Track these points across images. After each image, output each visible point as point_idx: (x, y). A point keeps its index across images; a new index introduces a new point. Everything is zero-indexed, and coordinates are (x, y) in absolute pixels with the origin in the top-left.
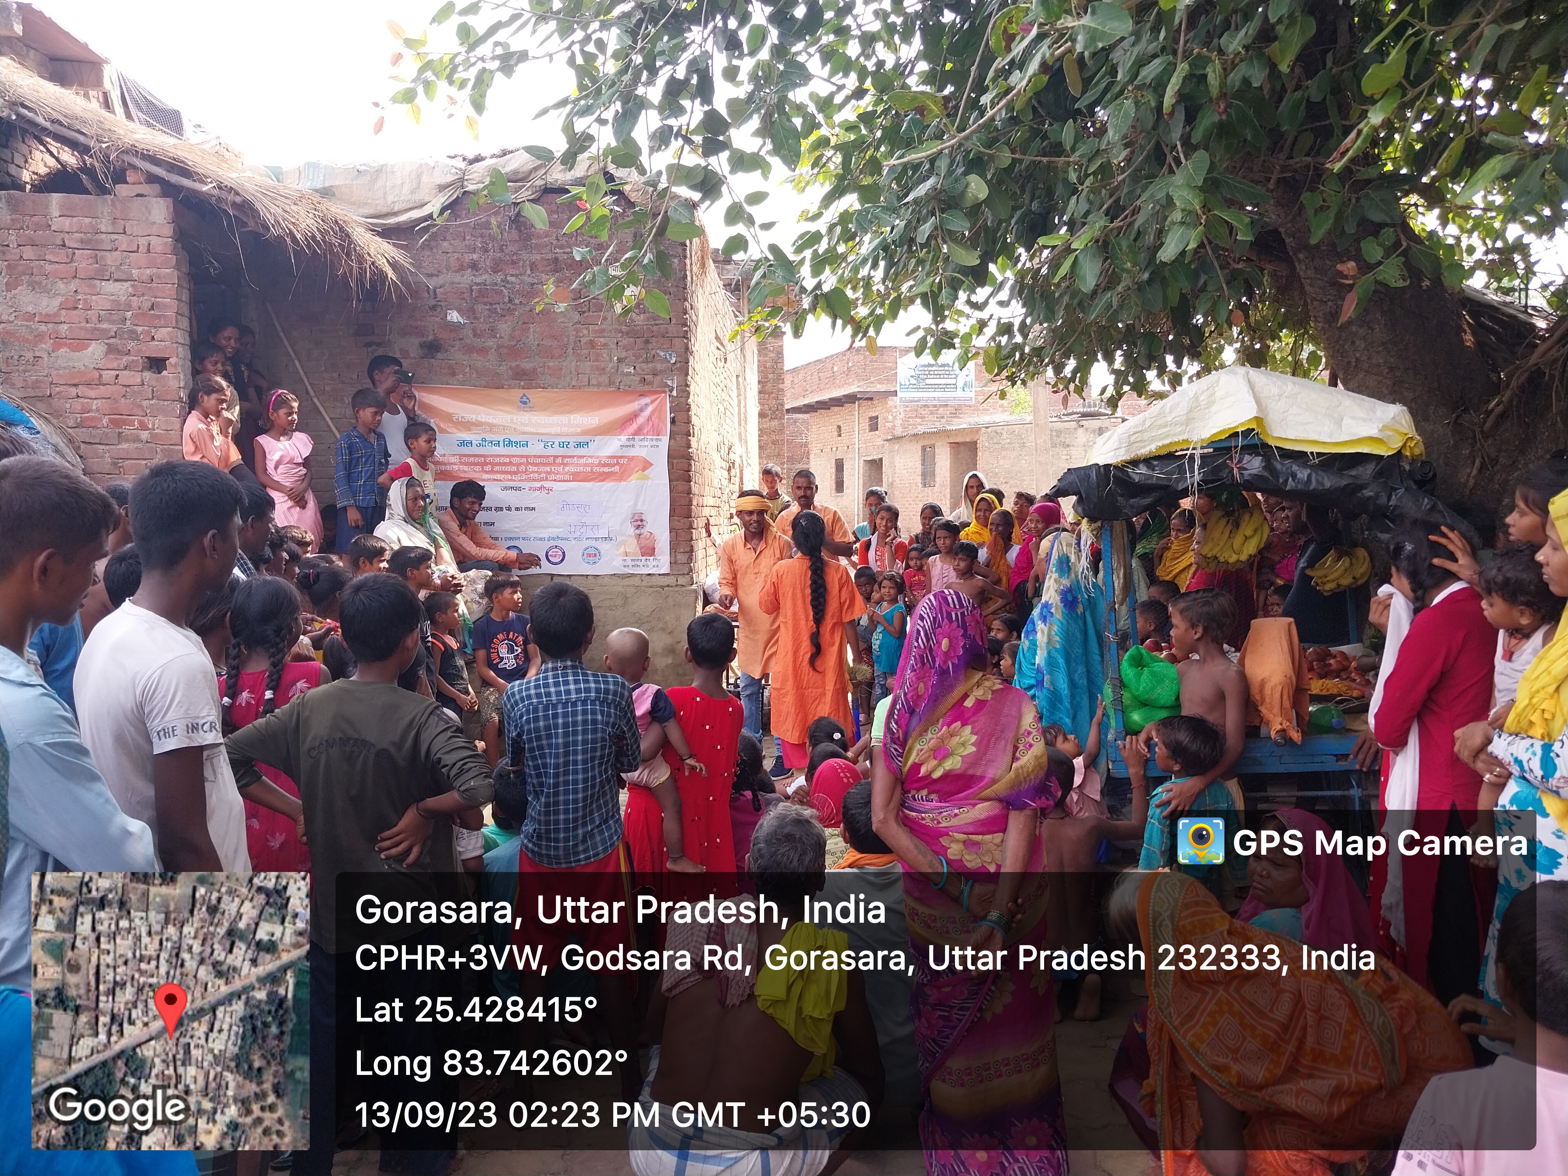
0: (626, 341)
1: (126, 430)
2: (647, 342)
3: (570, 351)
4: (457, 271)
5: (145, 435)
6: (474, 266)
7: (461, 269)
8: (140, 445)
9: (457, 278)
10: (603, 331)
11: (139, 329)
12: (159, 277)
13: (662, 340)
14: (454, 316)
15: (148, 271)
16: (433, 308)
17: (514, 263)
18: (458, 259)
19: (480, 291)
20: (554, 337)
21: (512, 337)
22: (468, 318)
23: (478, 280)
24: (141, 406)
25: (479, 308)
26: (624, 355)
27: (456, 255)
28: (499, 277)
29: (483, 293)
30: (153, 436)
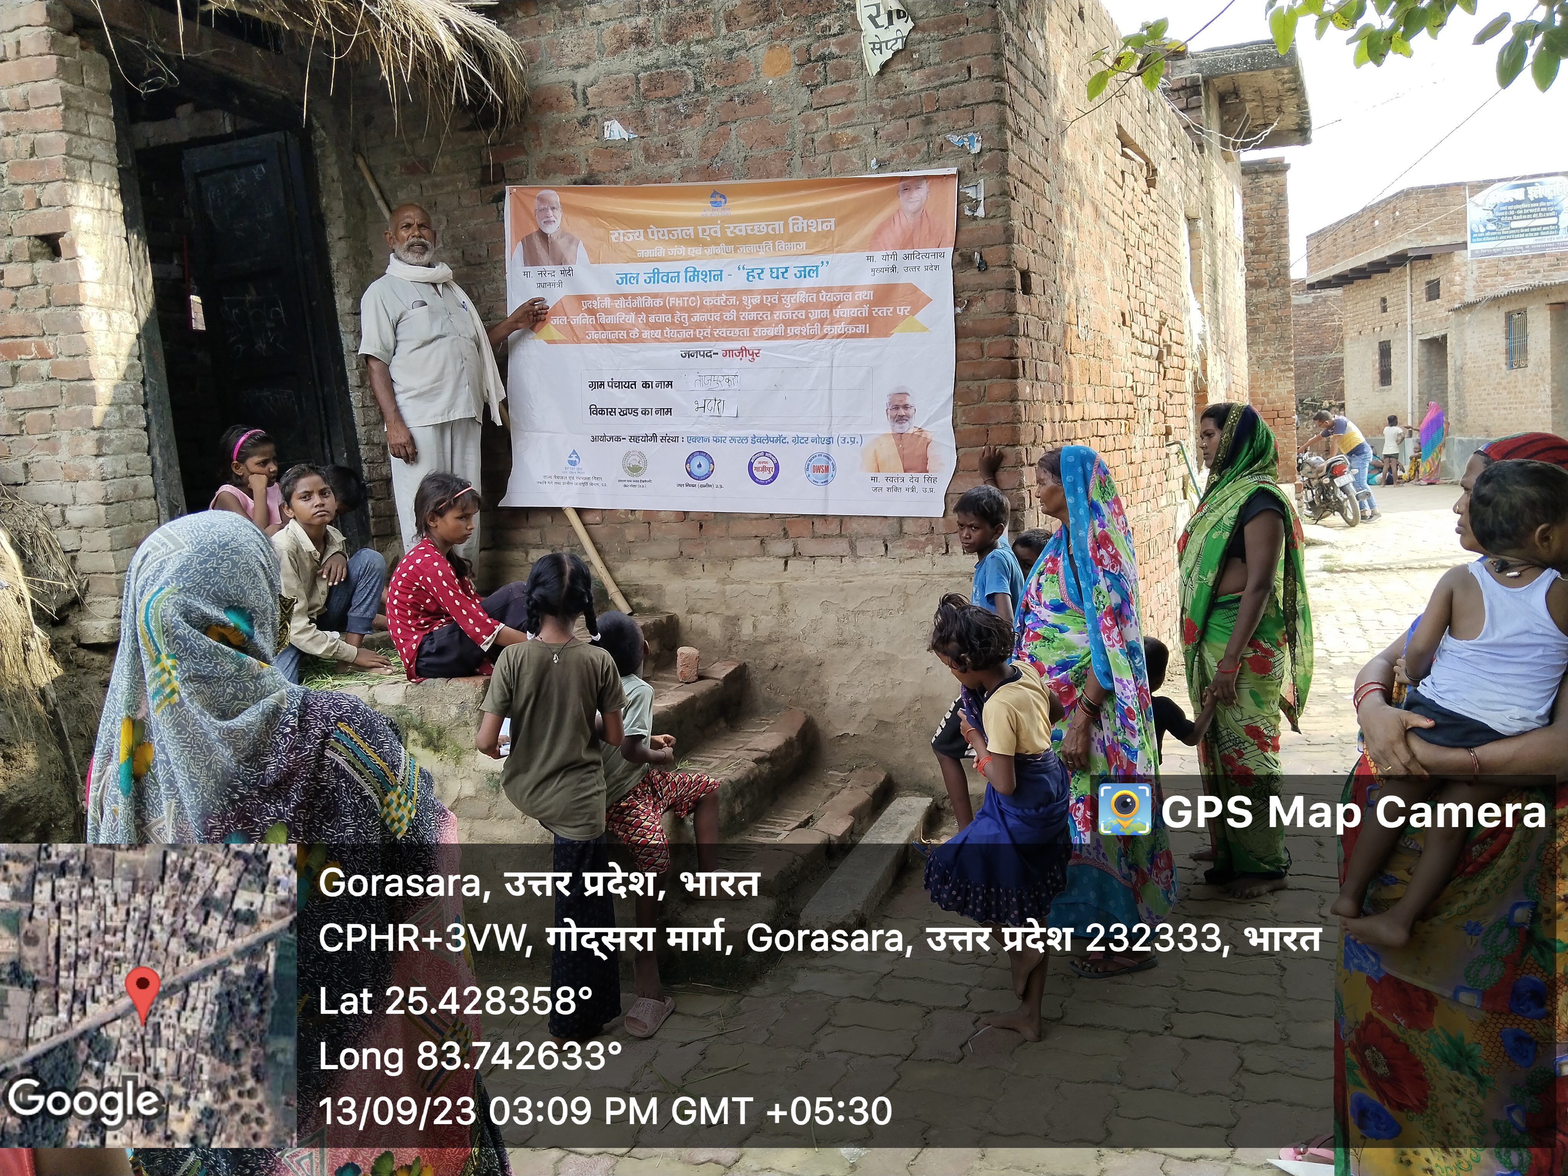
0: (891, 127)
1: (23, 362)
2: (928, 122)
3: (797, 160)
4: (614, 53)
5: (44, 367)
6: (640, 38)
7: (621, 46)
8: (39, 385)
9: (615, 64)
10: (851, 114)
11: (20, 190)
12: (35, 96)
13: (955, 114)
14: (615, 131)
15: (20, 90)
16: (584, 122)
17: (700, 19)
18: (615, 31)
19: (651, 79)
20: (771, 141)
21: (704, 152)
22: (636, 129)
23: (647, 61)
24: (34, 320)
25: (651, 108)
26: (887, 152)
27: (612, 25)
28: (677, 51)
29: (655, 83)
30: (55, 367)
